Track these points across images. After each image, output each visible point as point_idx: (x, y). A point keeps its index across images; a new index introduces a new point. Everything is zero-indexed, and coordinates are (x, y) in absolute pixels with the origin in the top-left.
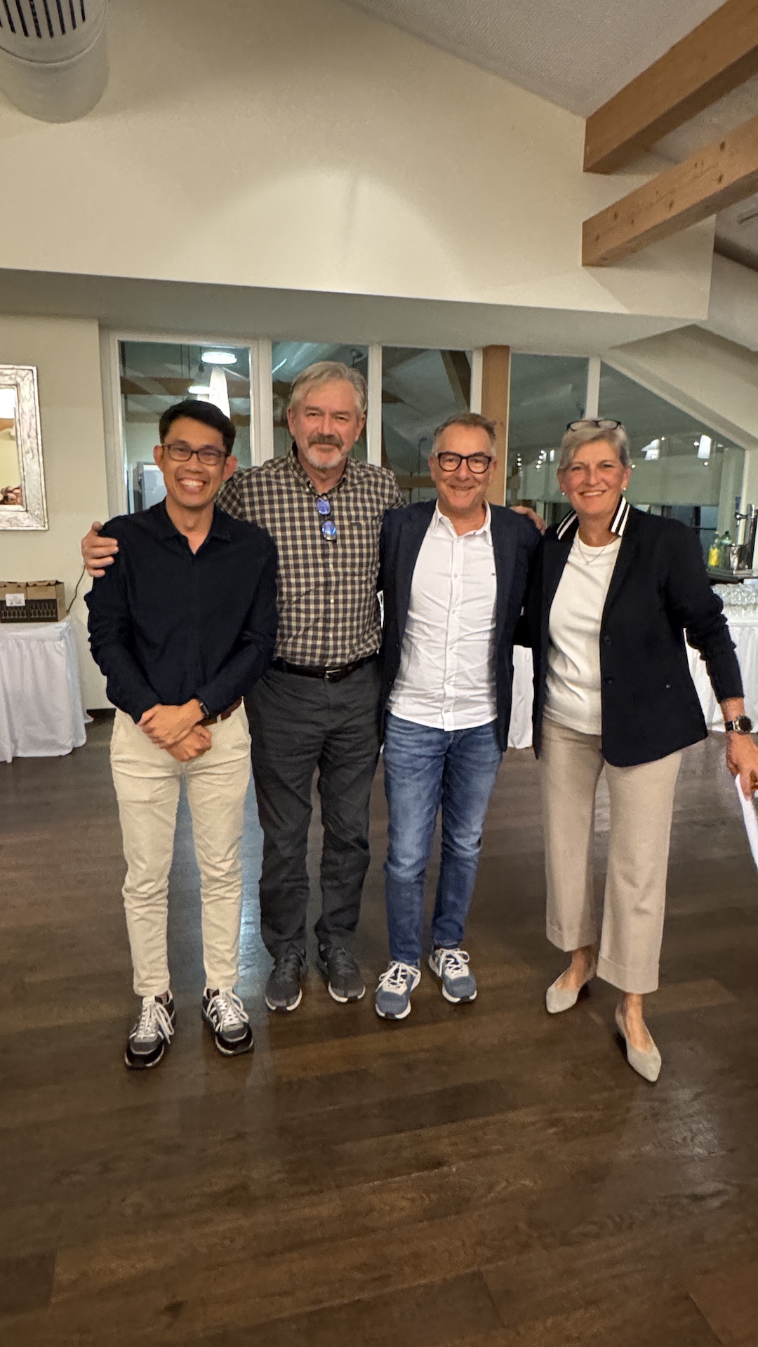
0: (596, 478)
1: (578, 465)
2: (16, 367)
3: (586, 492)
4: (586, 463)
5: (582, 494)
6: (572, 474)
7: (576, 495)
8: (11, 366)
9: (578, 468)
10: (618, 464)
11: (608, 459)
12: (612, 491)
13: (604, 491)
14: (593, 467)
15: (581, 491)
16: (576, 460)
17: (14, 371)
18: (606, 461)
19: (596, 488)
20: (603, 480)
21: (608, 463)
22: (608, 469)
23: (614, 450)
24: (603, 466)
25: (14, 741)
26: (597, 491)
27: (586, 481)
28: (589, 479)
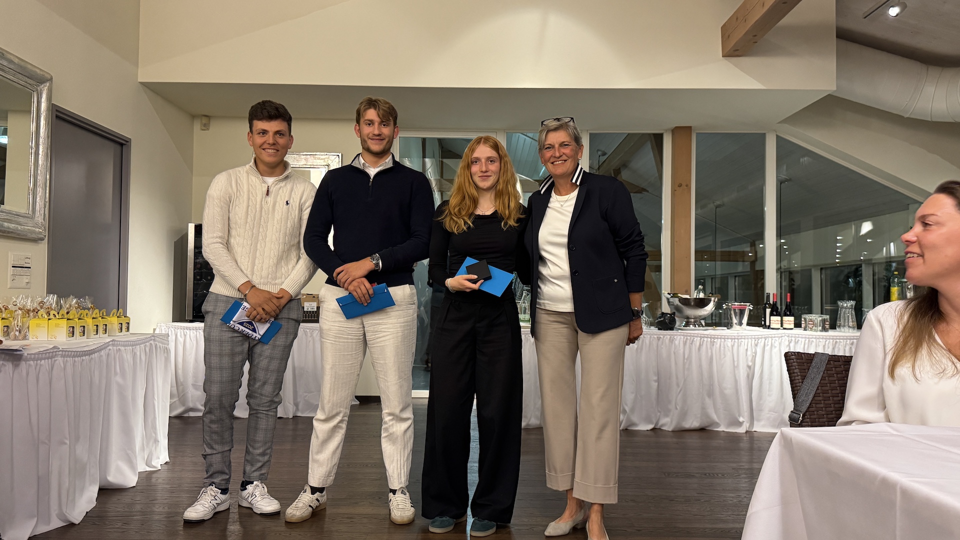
0: (559, 153)
1: (548, 146)
2: (328, 154)
3: (555, 162)
4: (552, 144)
5: (552, 163)
6: (545, 151)
7: (549, 164)
8: (326, 153)
9: (549, 148)
10: (574, 143)
11: (565, 141)
12: (570, 160)
13: (565, 161)
14: (557, 146)
15: (552, 160)
16: (547, 143)
17: (326, 156)
18: (565, 142)
19: (561, 159)
20: (564, 154)
21: (566, 143)
22: (567, 146)
23: (570, 135)
24: (562, 145)
25: (296, 405)
26: (561, 160)
27: (553, 155)
28: (555, 153)
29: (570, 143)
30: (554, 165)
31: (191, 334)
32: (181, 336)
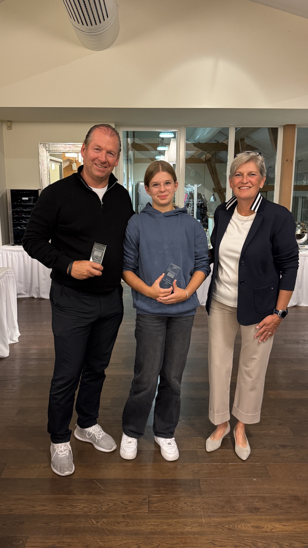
0: (247, 180)
11: (253, 171)
16: (238, 171)
21: (253, 173)
27: (241, 182)
28: (243, 180)
29: (256, 173)
30: (240, 189)
31: (15, 254)
32: (10, 255)
